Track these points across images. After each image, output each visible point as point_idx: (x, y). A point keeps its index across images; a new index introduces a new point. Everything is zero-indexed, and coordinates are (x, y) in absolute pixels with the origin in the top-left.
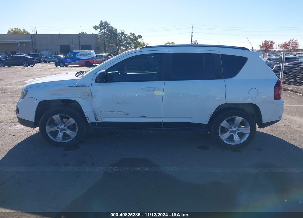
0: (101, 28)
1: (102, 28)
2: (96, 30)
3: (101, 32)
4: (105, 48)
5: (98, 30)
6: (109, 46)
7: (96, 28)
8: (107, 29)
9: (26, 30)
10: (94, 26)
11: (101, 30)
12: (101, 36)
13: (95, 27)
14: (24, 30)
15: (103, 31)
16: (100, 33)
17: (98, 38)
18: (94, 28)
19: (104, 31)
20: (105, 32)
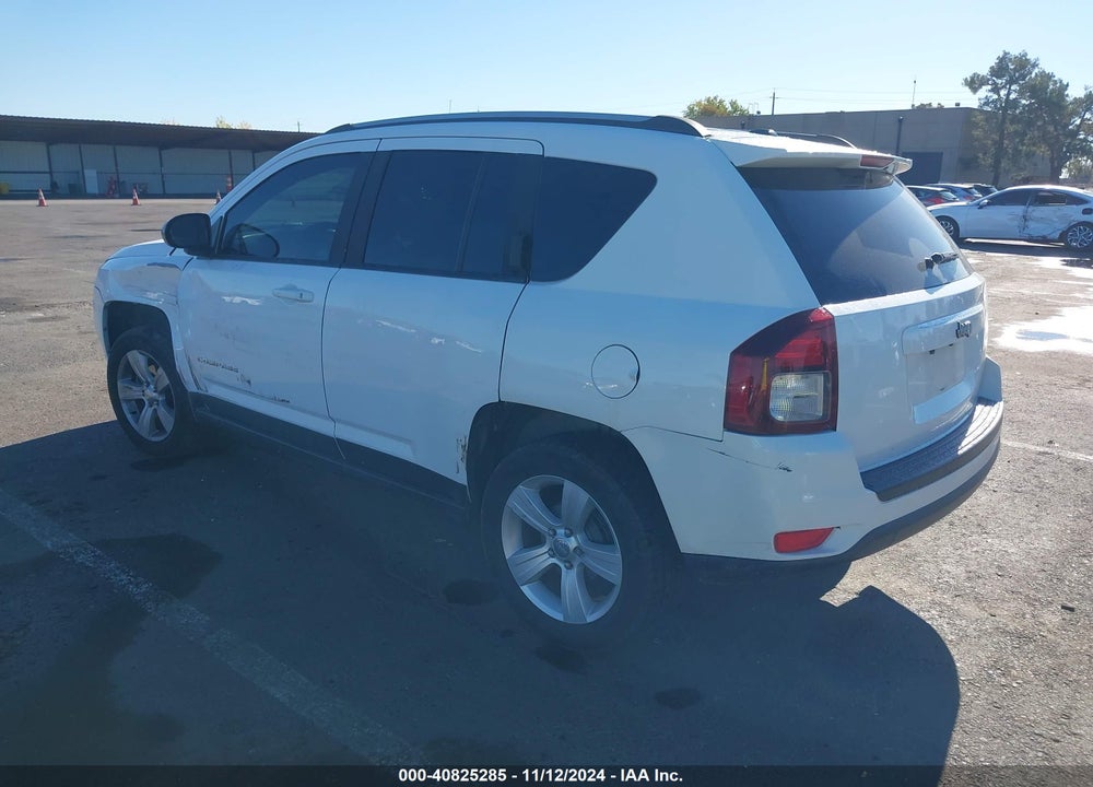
0: (995, 83)
1: (999, 81)
2: (975, 90)
3: (996, 97)
4: (997, 162)
5: (984, 92)
6: (1017, 152)
7: (974, 83)
8: (1020, 85)
9: (739, 103)
10: (968, 76)
11: (996, 90)
12: (989, 116)
13: (972, 78)
14: (733, 104)
15: (1003, 93)
16: (986, 104)
17: (975, 125)
18: (966, 85)
19: (1009, 94)
20: (1013, 96)
